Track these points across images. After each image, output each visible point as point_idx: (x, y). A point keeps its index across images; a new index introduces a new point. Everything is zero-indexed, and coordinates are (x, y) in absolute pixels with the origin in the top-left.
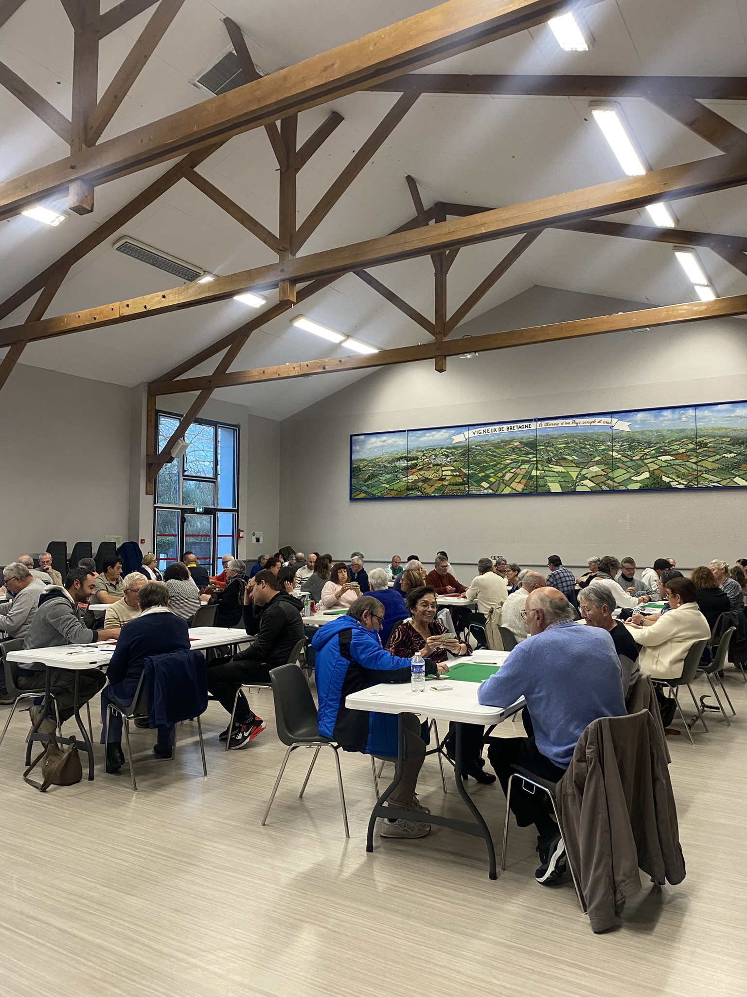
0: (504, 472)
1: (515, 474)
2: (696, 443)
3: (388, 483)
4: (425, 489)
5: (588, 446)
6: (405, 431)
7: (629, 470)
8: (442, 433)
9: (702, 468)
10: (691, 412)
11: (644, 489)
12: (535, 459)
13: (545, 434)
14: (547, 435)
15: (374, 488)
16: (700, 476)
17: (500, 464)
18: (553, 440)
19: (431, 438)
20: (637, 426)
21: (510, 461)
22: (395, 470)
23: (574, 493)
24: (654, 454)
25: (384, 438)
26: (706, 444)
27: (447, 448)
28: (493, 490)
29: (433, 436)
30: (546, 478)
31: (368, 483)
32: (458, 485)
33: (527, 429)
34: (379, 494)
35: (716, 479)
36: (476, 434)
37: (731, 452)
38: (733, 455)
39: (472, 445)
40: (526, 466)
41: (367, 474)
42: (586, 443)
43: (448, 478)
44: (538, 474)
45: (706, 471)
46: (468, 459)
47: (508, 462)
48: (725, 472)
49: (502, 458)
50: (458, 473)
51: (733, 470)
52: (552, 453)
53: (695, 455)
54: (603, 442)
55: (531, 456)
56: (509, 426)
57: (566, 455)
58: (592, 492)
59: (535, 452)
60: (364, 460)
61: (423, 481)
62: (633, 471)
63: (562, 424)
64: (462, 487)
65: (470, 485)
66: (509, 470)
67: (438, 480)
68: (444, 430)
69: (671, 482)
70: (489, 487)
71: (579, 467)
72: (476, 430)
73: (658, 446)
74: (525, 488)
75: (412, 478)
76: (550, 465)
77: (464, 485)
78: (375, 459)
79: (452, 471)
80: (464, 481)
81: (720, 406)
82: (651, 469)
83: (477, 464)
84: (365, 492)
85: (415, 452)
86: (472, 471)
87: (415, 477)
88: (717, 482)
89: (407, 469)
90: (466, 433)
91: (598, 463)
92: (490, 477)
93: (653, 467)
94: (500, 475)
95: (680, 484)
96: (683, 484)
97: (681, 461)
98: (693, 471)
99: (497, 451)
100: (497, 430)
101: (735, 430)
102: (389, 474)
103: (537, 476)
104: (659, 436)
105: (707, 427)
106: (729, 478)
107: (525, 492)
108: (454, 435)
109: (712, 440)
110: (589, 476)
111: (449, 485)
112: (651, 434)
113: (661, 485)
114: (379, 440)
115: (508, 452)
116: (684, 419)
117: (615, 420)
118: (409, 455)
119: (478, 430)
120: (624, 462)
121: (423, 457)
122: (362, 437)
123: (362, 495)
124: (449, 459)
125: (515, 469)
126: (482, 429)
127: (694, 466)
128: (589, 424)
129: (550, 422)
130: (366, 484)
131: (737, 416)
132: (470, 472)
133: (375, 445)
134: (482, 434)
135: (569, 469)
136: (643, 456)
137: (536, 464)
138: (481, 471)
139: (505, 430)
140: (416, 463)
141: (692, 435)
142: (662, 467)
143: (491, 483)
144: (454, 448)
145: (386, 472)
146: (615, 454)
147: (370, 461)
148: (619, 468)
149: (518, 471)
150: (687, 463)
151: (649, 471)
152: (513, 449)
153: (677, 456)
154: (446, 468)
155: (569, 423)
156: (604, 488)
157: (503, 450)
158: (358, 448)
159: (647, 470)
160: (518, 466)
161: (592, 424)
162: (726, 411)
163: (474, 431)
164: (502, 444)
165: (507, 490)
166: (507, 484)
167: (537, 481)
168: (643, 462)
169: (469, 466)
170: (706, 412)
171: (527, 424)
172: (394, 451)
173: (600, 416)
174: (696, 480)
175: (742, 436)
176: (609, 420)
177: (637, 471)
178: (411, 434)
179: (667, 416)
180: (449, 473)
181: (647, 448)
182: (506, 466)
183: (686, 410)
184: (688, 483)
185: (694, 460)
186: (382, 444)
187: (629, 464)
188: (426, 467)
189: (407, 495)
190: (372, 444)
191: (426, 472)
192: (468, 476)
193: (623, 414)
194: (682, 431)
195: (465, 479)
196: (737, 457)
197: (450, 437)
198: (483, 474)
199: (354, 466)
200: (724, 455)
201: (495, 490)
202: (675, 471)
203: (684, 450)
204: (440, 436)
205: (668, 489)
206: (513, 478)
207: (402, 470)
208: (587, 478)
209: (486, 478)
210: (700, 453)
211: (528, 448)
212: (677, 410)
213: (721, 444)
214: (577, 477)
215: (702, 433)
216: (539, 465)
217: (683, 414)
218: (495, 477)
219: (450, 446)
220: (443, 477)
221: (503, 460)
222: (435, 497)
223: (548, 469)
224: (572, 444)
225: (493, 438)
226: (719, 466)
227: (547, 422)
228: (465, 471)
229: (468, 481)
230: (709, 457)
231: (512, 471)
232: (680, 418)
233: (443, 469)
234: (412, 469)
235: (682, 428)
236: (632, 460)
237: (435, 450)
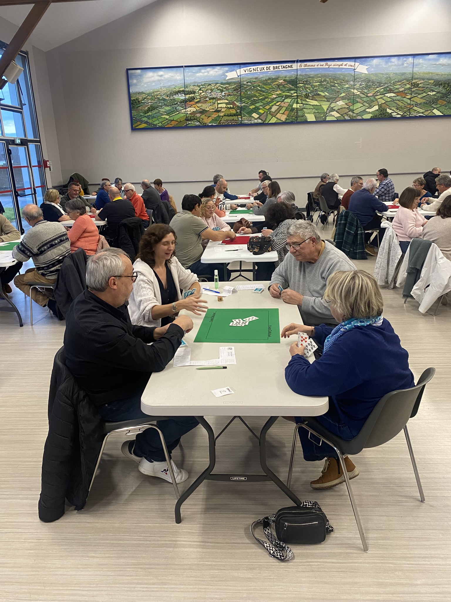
0: (271, 105)
1: (280, 106)
2: (412, 84)
3: (167, 114)
4: (203, 119)
5: (336, 85)
6: (182, 67)
7: (365, 104)
8: (216, 70)
9: (414, 103)
10: (410, 59)
11: (375, 119)
12: (296, 94)
13: (304, 73)
14: (305, 75)
15: (154, 119)
16: (412, 108)
17: (267, 98)
18: (310, 79)
19: (206, 74)
20: (373, 70)
21: (276, 96)
22: (173, 103)
23: (325, 122)
24: (383, 92)
25: (161, 72)
26: (418, 84)
27: (222, 84)
28: (262, 120)
29: (208, 72)
30: (304, 110)
31: (148, 114)
32: (233, 116)
33: (289, 69)
34: (160, 125)
35: (422, 111)
36: (247, 72)
37: (433, 91)
38: (434, 93)
39: (244, 81)
40: (288, 100)
41: (147, 106)
42: (335, 82)
43: (223, 110)
44: (298, 107)
45: (416, 105)
46: (240, 94)
47: (274, 96)
48: (428, 106)
49: (270, 93)
50: (232, 106)
51: (433, 104)
52: (309, 90)
53: (410, 93)
54: (347, 81)
55: (292, 92)
56: (275, 66)
57: (320, 91)
58: (338, 121)
59: (296, 89)
60: (142, 93)
61: (200, 112)
62: (367, 105)
63: (318, 66)
64: (235, 118)
65: (242, 115)
66: (275, 103)
67: (214, 112)
68: (218, 68)
69: (392, 113)
70: (259, 117)
71: (329, 101)
72: (247, 68)
73: (386, 85)
74: (288, 118)
75: (190, 110)
76: (307, 100)
77: (238, 115)
78: (153, 92)
79: (227, 104)
80: (237, 112)
81: (430, 55)
82: (380, 103)
83: (249, 98)
84: (146, 122)
85: (192, 87)
86: (244, 104)
87: (193, 109)
88: (422, 113)
89: (185, 101)
90: (238, 71)
91: (343, 98)
92: (260, 109)
93: (381, 101)
94: (267, 107)
95: (398, 114)
96: (400, 115)
97: (400, 97)
98: (407, 105)
99: (265, 87)
100: (265, 69)
101: (437, 75)
102: (168, 106)
103: (297, 108)
104: (387, 78)
105: (419, 71)
106: (430, 110)
107: (287, 121)
108: (227, 72)
109: (422, 81)
110: (336, 108)
111: (225, 116)
112: (382, 76)
113: (386, 115)
114: (155, 74)
115: (274, 88)
116: (405, 65)
117: (357, 64)
118: (187, 90)
119: (249, 68)
120: (361, 97)
121: (200, 92)
122: (139, 71)
123: (143, 125)
124: (223, 94)
125: (280, 103)
126: (252, 67)
127: (409, 101)
128: (338, 67)
129: (309, 64)
130: (146, 115)
131: (440, 64)
132: (242, 105)
133: (153, 79)
134: (252, 72)
135: (322, 103)
136: (375, 93)
137: (297, 98)
138: (252, 104)
139: (272, 69)
140: (193, 97)
141: (410, 78)
142: (387, 102)
143: (260, 114)
144: (229, 83)
145: (165, 105)
146: (355, 91)
147: (149, 94)
148: (358, 102)
149: (282, 104)
150: (404, 99)
151: (378, 105)
152: (279, 86)
153: (398, 93)
154: (221, 101)
155: (323, 65)
156: (347, 118)
157: (270, 87)
158: (135, 81)
159: (377, 104)
160: (282, 100)
161: (340, 67)
162: (434, 60)
163: (245, 69)
164: (269, 81)
165: (274, 120)
166: (274, 115)
167: (297, 113)
168: (375, 98)
169: (241, 99)
170: (421, 60)
171: (289, 64)
172: (172, 85)
173: (347, 60)
174: (409, 111)
175: (441, 79)
176: (352, 63)
177: (370, 104)
178: (187, 69)
179: (394, 62)
180: (224, 105)
181: (378, 87)
182: (273, 100)
183: (408, 58)
184: (404, 113)
185: (409, 97)
186: (160, 78)
187: (365, 99)
188: (203, 100)
189: (187, 125)
190: (149, 78)
191: (203, 105)
192: (241, 108)
193: (363, 59)
194: (403, 74)
195: (238, 111)
196: (436, 95)
197: (224, 74)
198: (254, 107)
199: (132, 99)
200: (428, 93)
201: (264, 120)
202: (395, 105)
203: (403, 89)
204: (215, 73)
205: (390, 118)
206: (279, 110)
207: (181, 102)
208: (334, 110)
209: (256, 110)
210: (413, 91)
211: (290, 85)
212: (401, 58)
213: (428, 85)
214: (327, 110)
215: (416, 77)
216: (298, 100)
217: (405, 61)
218: (263, 109)
219: (224, 82)
220: (218, 109)
221: (270, 95)
222: (212, 127)
223: (306, 103)
224: (325, 83)
225: (261, 76)
226: (425, 101)
227: (306, 63)
228: (238, 104)
229: (241, 112)
230: (419, 94)
231: (278, 104)
232: (403, 64)
233: (219, 102)
234: (190, 101)
235: (403, 72)
236: (367, 96)
237: (210, 85)
